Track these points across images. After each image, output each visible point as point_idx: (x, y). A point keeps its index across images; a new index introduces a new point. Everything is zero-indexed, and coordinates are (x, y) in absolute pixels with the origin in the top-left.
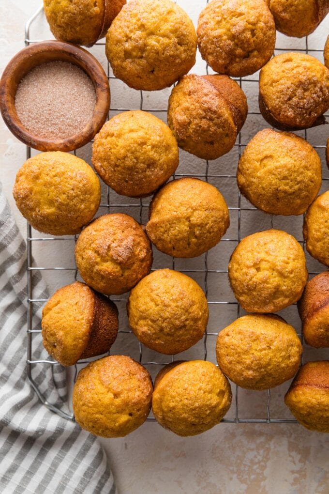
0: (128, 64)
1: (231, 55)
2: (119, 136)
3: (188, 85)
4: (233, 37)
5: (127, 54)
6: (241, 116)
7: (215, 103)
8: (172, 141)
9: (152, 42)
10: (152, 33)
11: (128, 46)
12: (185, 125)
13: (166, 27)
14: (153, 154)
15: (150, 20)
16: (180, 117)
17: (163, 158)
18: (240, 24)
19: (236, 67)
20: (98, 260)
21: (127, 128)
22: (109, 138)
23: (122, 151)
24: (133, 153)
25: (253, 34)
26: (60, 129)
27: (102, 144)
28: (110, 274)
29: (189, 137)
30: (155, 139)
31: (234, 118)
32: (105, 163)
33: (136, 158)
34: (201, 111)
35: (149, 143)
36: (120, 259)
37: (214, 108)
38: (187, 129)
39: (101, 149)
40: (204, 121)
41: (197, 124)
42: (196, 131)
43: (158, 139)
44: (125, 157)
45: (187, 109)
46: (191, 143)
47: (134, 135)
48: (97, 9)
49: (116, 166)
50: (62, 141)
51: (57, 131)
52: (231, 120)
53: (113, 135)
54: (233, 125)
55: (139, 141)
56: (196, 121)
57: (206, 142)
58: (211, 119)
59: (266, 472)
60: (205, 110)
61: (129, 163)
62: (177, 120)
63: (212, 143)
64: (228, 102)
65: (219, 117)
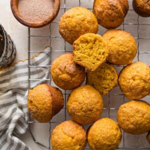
2: (72, 17)
6: (126, 10)
8: (95, 20)
12: (101, 13)
14: (88, 25)
16: (99, 9)
20: (61, 73)
21: (76, 14)
22: (68, 19)
23: (74, 24)
24: (79, 24)
26: (40, 17)
27: (64, 21)
28: (66, 79)
29: (103, 18)
30: (89, 18)
31: (123, 9)
32: (66, 30)
33: (81, 27)
34: (108, 6)
35: (86, 20)
36: (70, 72)
37: (114, 5)
38: (102, 14)
40: (110, 10)
42: (106, 15)
43: (90, 18)
44: (75, 27)
45: (102, 5)
46: (104, 21)
47: (80, 17)
49: (71, 31)
50: (41, 22)
51: (38, 18)
52: (122, 10)
53: (70, 17)
54: (122, 13)
55: (82, 19)
56: (106, 11)
57: (110, 21)
58: (113, 10)
60: (110, 6)
61: (77, 29)
62: (97, 10)
63: (113, 21)
64: (121, 3)
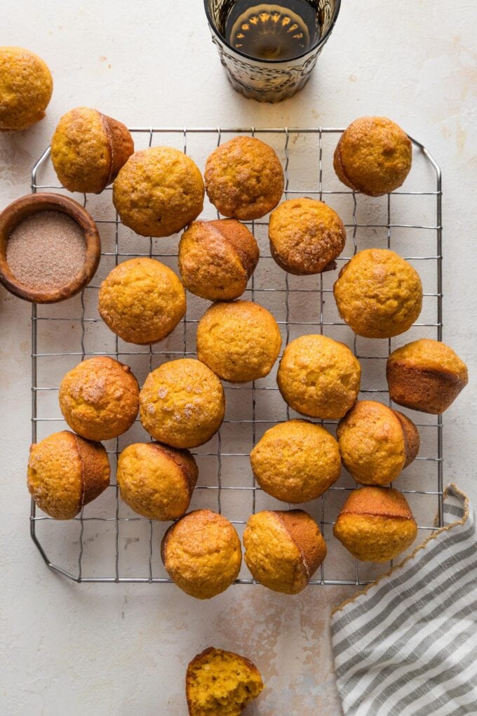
0: (135, 213)
1: (237, 201)
2: (126, 284)
3: (196, 232)
4: (238, 184)
5: (134, 204)
6: (251, 261)
7: (223, 249)
8: (179, 288)
9: (158, 193)
10: (157, 185)
11: (134, 196)
12: (193, 272)
13: (171, 178)
14: (160, 302)
15: (155, 171)
16: (189, 263)
17: (170, 305)
18: (245, 171)
19: (242, 212)
21: (133, 276)
22: (116, 287)
23: (129, 299)
24: (140, 301)
25: (258, 180)
26: (54, 279)
27: (108, 292)
29: (199, 282)
30: (162, 286)
31: (242, 263)
32: (112, 311)
33: (144, 306)
34: (208, 258)
35: (156, 290)
37: (221, 254)
38: (196, 275)
39: (107, 296)
40: (212, 267)
41: (205, 270)
42: (204, 277)
43: (165, 286)
44: (132, 305)
45: (195, 255)
46: (201, 288)
47: (141, 283)
48: (103, 161)
49: (124, 314)
50: (57, 291)
51: (51, 281)
52: (239, 265)
53: (119, 283)
54: (242, 269)
55: (146, 289)
56: (204, 267)
57: (216, 287)
58: (219, 265)
59: (276, 649)
60: (212, 257)
61: (136, 310)
62: (186, 266)
63: (222, 288)
64: (235, 248)
65: (226, 262)
